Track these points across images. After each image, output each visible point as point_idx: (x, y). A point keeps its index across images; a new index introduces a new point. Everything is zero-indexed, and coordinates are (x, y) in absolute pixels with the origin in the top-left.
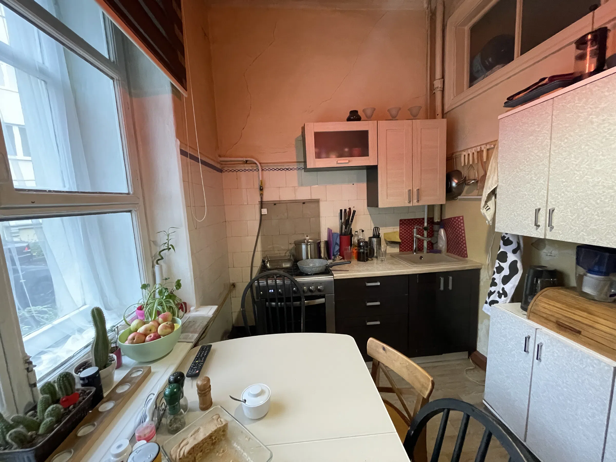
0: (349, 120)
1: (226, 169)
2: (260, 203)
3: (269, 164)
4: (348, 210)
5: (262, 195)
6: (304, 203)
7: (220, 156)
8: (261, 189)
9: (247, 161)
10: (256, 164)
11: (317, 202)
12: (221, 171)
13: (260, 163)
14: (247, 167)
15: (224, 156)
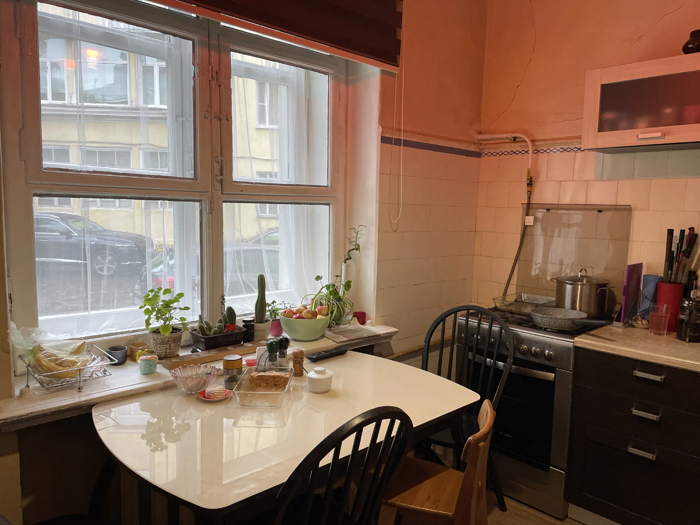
0: (687, 50)
1: (486, 151)
2: (526, 206)
3: (547, 142)
4: (687, 232)
5: (530, 194)
6: (600, 211)
7: (480, 133)
8: (530, 183)
9: (515, 139)
10: (526, 142)
11: (628, 209)
12: (478, 155)
13: (533, 141)
14: (516, 147)
15: (486, 133)
